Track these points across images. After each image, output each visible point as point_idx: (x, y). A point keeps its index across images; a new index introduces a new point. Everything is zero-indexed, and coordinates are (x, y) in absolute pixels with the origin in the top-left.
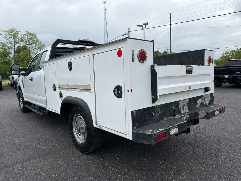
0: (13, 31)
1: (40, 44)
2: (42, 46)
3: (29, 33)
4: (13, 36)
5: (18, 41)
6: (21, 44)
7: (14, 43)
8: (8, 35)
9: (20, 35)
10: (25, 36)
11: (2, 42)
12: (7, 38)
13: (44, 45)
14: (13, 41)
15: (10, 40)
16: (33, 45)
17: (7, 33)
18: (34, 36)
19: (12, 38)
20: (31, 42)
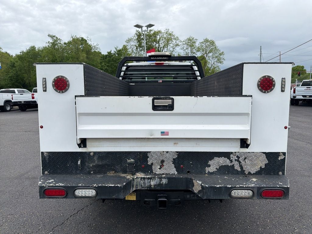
0: (190, 40)
1: (219, 52)
2: (220, 54)
3: (206, 41)
4: (190, 46)
5: (194, 51)
6: (196, 54)
7: (190, 54)
8: (185, 46)
9: (197, 44)
10: (203, 44)
11: (180, 54)
12: (185, 49)
13: (223, 52)
14: (190, 52)
15: (187, 51)
16: (210, 54)
17: (184, 43)
18: (212, 43)
19: (189, 49)
20: (208, 51)
